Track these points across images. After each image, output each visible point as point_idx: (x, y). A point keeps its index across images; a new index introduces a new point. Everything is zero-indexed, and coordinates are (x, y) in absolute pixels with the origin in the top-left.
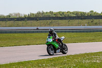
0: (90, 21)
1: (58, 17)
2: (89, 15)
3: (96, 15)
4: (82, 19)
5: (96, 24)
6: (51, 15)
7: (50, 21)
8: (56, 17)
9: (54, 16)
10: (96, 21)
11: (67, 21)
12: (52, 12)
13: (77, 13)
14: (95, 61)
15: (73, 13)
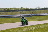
0: (21, 12)
1: (6, 11)
2: (21, 9)
3: (24, 9)
4: (17, 11)
5: (24, 13)
6: (3, 10)
7: (2, 12)
8: (5, 11)
9: (4, 10)
10: (24, 12)
11: (10, 12)
12: (3, 8)
13: (15, 8)
14: (24, 31)
15: (13, 9)
